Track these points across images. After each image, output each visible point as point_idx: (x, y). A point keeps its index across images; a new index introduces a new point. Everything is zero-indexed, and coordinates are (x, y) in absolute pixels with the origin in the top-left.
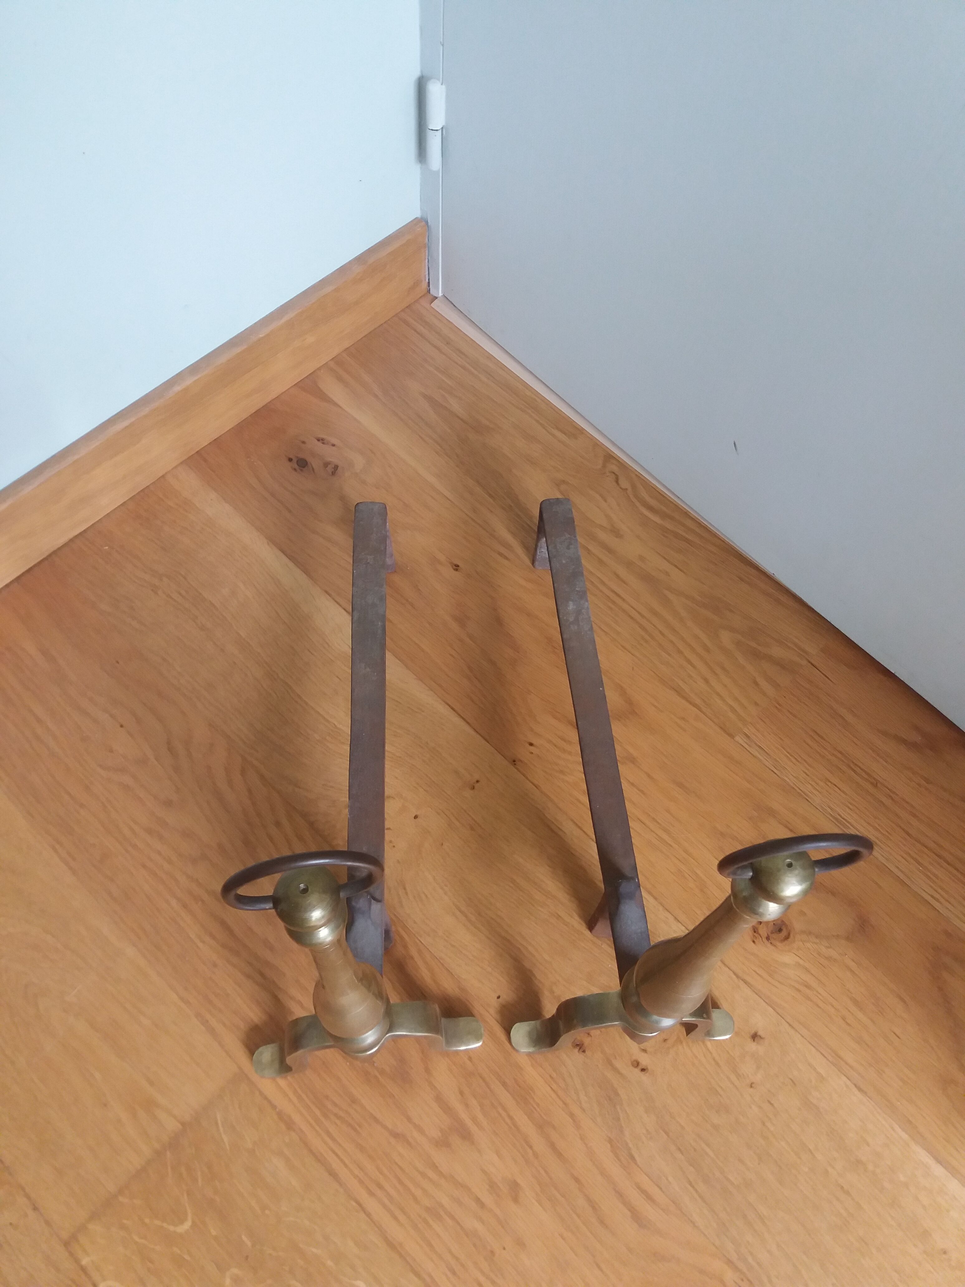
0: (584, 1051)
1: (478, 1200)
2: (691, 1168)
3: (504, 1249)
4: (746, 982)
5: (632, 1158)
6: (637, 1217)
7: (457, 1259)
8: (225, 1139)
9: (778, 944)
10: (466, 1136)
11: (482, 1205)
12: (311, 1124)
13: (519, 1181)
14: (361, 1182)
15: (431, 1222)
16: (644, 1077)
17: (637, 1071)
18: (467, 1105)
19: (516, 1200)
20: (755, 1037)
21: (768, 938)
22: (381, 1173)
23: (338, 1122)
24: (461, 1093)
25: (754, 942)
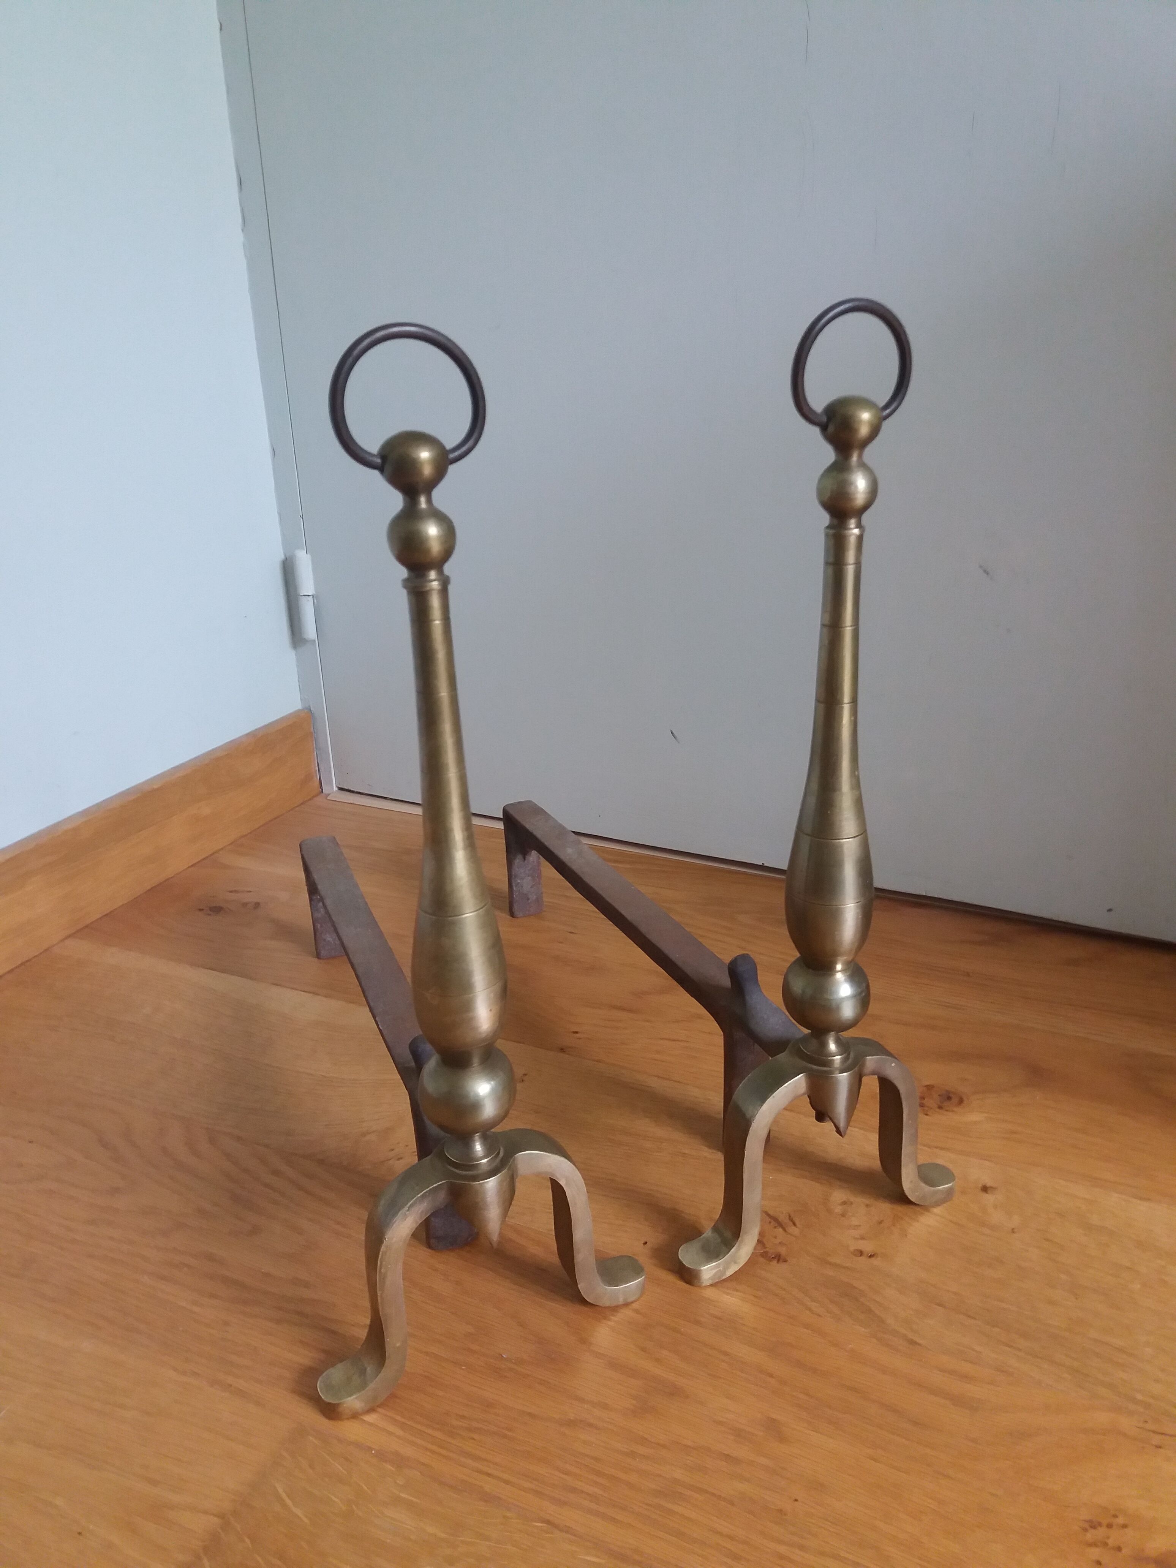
0: (785, 1261)
1: (727, 1457)
2: (997, 1330)
3: (796, 1500)
4: (941, 1149)
5: (913, 1342)
6: (958, 1401)
7: (731, 1538)
8: (298, 1511)
9: (955, 1109)
10: (675, 1392)
11: (736, 1461)
12: (433, 1452)
13: (774, 1416)
14: (538, 1494)
15: (670, 1506)
16: (875, 1262)
17: (863, 1259)
18: (658, 1360)
19: (782, 1439)
20: (985, 1189)
21: (940, 1107)
22: (567, 1473)
23: (476, 1436)
24: (643, 1349)
25: (927, 1115)
